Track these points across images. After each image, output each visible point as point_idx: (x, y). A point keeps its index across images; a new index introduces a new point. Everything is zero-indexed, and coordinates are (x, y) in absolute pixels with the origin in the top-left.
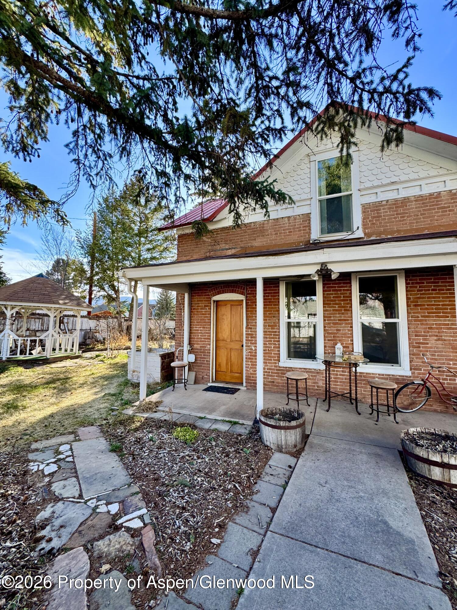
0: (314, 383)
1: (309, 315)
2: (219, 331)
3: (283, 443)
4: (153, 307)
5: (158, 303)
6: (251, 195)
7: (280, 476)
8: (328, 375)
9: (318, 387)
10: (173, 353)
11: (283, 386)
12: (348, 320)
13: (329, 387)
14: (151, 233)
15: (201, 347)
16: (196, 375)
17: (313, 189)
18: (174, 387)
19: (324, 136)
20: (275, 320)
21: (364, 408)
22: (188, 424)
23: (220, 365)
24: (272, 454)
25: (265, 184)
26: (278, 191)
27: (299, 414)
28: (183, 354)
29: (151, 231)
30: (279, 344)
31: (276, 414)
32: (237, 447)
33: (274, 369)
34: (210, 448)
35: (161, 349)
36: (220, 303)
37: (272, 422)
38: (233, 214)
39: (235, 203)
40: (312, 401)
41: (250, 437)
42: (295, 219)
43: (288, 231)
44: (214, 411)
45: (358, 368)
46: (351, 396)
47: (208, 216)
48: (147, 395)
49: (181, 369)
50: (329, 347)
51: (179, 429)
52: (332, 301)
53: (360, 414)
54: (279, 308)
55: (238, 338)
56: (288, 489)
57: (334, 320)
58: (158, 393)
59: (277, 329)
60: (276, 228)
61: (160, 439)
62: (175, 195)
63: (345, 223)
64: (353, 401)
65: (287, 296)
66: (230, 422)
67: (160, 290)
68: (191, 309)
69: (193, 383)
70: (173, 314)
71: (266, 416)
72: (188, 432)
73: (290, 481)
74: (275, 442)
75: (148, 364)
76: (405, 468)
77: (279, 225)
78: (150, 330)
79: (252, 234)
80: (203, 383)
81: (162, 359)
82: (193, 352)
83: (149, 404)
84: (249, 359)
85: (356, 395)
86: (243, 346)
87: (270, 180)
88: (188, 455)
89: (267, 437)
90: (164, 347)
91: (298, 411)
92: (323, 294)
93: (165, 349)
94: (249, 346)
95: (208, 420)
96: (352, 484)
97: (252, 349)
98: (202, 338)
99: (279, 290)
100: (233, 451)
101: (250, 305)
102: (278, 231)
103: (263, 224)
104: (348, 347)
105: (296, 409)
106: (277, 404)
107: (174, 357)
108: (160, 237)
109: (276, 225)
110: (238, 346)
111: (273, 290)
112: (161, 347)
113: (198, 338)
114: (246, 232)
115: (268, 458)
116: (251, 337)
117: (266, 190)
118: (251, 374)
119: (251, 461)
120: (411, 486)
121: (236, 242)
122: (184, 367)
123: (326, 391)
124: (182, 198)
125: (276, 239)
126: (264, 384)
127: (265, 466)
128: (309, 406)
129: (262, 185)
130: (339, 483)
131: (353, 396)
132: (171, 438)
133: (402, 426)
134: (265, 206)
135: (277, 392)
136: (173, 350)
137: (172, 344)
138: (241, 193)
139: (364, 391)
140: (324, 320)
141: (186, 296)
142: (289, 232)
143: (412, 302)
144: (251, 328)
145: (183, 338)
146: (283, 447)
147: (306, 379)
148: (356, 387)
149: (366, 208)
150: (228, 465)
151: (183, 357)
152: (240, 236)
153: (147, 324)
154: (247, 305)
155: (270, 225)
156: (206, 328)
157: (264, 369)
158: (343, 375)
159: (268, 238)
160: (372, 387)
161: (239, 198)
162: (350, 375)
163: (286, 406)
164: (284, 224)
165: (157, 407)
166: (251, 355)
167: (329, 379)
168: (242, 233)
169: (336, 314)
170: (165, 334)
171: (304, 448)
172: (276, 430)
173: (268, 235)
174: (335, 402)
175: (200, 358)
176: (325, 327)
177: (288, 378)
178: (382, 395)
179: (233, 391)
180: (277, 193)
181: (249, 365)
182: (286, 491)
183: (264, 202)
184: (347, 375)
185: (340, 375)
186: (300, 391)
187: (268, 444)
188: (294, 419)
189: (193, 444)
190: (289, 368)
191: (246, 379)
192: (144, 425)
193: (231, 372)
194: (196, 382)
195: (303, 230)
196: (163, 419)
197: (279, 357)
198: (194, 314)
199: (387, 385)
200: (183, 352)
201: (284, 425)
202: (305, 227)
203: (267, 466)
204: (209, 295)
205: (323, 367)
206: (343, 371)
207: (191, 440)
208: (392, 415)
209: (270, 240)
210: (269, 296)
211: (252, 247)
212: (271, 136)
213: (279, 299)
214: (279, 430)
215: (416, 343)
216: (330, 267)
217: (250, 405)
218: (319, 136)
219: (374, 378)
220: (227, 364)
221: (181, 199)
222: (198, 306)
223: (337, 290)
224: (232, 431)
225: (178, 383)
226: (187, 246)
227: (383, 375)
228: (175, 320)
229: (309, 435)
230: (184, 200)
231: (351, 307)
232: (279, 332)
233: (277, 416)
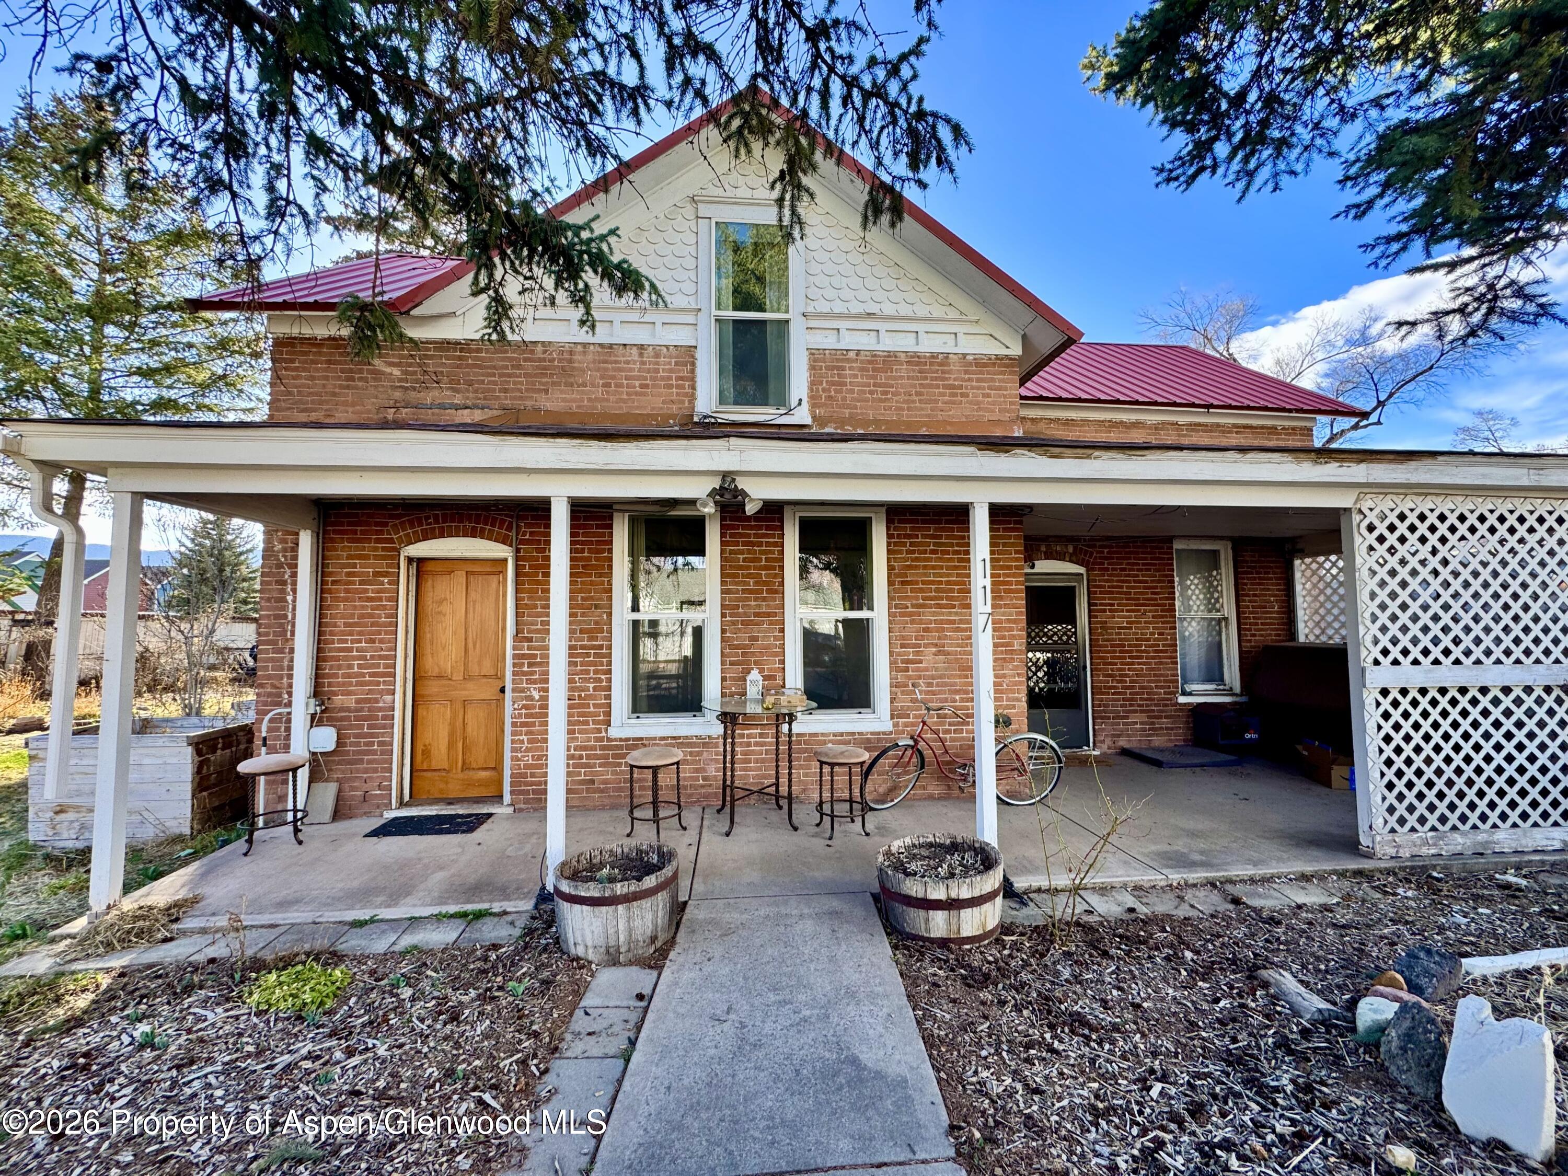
0: (697, 770)
1: (682, 603)
2: (427, 649)
3: (622, 938)
4: (160, 574)
5: (181, 565)
6: (542, 256)
7: (615, 1029)
8: (729, 749)
9: (704, 779)
10: (248, 732)
11: (620, 789)
12: (775, 615)
13: (732, 776)
14: (153, 317)
15: (358, 701)
16: (340, 791)
17: (703, 289)
18: (250, 841)
19: (743, 151)
20: (599, 615)
21: (805, 814)
22: (308, 955)
23: (427, 753)
24: (592, 976)
25: (585, 235)
26: (620, 263)
27: (661, 855)
28: (288, 729)
29: (154, 310)
30: (609, 680)
31: (602, 865)
32: (484, 985)
33: (593, 748)
34: (395, 1009)
35: (194, 720)
36: (429, 567)
37: (592, 890)
38: (484, 299)
39: (491, 267)
40: (691, 817)
41: (526, 946)
42: (657, 355)
43: (637, 383)
44: (408, 894)
45: (794, 725)
46: (777, 790)
47: (395, 295)
48: (128, 888)
49: (279, 777)
50: (732, 679)
51: (273, 977)
52: (741, 568)
53: (796, 829)
54: (610, 583)
55: (487, 668)
56: (636, 1058)
57: (745, 614)
58: (181, 871)
59: (603, 639)
60: (606, 369)
61: (189, 1031)
62: (271, 188)
63: (772, 386)
64: (784, 803)
65: (632, 553)
66: (464, 915)
67: (191, 516)
68: (323, 583)
69: (327, 815)
70: (245, 602)
71: (575, 876)
72: (306, 981)
73: (642, 1035)
74: (601, 942)
75: (133, 776)
76: (885, 927)
77: (616, 362)
78: (143, 659)
79: (536, 375)
80: (367, 814)
81: (199, 752)
82: (329, 719)
83: (136, 918)
84: (524, 724)
85: (790, 786)
86: (503, 690)
87: (600, 228)
88: (310, 1056)
89: (578, 934)
90: (206, 712)
91: (659, 848)
92: (722, 552)
93: (214, 718)
94: (522, 691)
95: (384, 926)
96: (785, 995)
97: (531, 698)
98: (363, 675)
99: (611, 535)
100: (473, 1000)
101: (526, 575)
102: (613, 377)
103: (571, 353)
104: (773, 678)
105: (655, 843)
106: (601, 839)
107: (250, 741)
108: (197, 335)
109: (605, 362)
110: (488, 692)
111: (595, 535)
112: (193, 711)
113: (349, 676)
114: (519, 367)
115: (579, 990)
116: (530, 665)
117: (588, 252)
118: (527, 766)
119: (532, 1013)
120: (897, 963)
121: (489, 390)
122: (294, 770)
123: (725, 787)
124: (300, 207)
125: (608, 400)
126: (569, 791)
127: (571, 1015)
128: (685, 829)
129: (577, 235)
130: (757, 1002)
131: (784, 790)
132: (237, 1018)
133: (877, 839)
134: (581, 298)
135: (603, 808)
136: (249, 718)
137: (244, 699)
138: (511, 244)
139: (806, 775)
140: (723, 615)
141: (306, 540)
142: (641, 386)
143: (897, 575)
144: (530, 640)
145: (290, 677)
146: (622, 950)
147: (678, 763)
148: (790, 768)
149: (816, 358)
150: (457, 1045)
151: (288, 737)
152: (501, 375)
153: (130, 635)
154: (517, 574)
155: (590, 357)
156: (381, 641)
157: (569, 749)
158: (762, 744)
159: (583, 392)
160: (822, 763)
161: (503, 258)
162: (777, 743)
163: (627, 842)
164: (628, 362)
165: (177, 920)
166: (527, 716)
167: (733, 757)
168: (507, 367)
169: (748, 599)
170: (212, 668)
171: (674, 938)
172: (604, 909)
173: (584, 385)
174: (743, 810)
175: (357, 736)
176: (723, 631)
177: (632, 766)
178: (841, 778)
179: (470, 824)
180: (618, 267)
181: (522, 742)
182: (630, 1065)
183: (581, 285)
184: (770, 744)
185: (756, 744)
186: (663, 795)
187: (580, 951)
188: (650, 869)
189: (330, 1013)
190: (635, 739)
191: (512, 784)
192: (113, 998)
193: (465, 767)
194: (337, 815)
195: (678, 387)
196: (201, 958)
197: (609, 714)
198: (337, 599)
199: (851, 757)
200: (289, 721)
201: (625, 890)
202: (682, 378)
203: (579, 1013)
204: (391, 541)
205: (718, 729)
206: (761, 736)
207: (322, 1003)
208: (858, 820)
209: (590, 400)
210: (583, 551)
211: (537, 410)
212: (607, 100)
213: (611, 559)
214: (610, 909)
215: (903, 661)
216: (742, 483)
217: (526, 855)
218: (732, 144)
219: (825, 743)
220: (451, 745)
221: (293, 209)
222: (349, 574)
223: (752, 544)
224: (470, 940)
225: (267, 826)
226: (312, 378)
227: (842, 735)
228: (255, 620)
229: (685, 903)
230: (304, 214)
231: (782, 583)
232: (610, 647)
233: (605, 871)
